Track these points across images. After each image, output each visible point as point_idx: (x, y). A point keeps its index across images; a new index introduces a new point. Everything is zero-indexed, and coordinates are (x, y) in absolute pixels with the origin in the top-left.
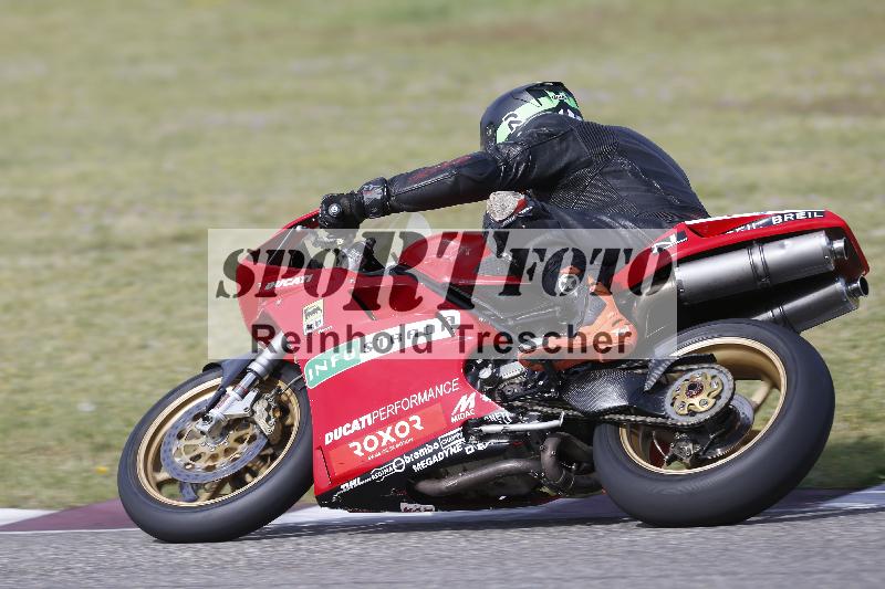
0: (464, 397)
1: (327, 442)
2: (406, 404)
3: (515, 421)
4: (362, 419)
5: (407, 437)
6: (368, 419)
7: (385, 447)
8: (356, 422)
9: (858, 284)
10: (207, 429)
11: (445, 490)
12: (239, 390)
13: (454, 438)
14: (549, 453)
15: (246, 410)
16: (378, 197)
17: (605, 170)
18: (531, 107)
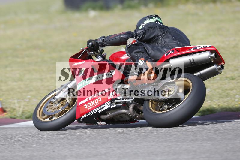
1: (80, 105)
3: (124, 99)
9: (220, 66)
10: (54, 101)
11: (106, 118)
12: (64, 91)
13: (108, 103)
14: (131, 108)
15: (64, 96)
16: (101, 41)
17: (164, 37)
18: (148, 21)
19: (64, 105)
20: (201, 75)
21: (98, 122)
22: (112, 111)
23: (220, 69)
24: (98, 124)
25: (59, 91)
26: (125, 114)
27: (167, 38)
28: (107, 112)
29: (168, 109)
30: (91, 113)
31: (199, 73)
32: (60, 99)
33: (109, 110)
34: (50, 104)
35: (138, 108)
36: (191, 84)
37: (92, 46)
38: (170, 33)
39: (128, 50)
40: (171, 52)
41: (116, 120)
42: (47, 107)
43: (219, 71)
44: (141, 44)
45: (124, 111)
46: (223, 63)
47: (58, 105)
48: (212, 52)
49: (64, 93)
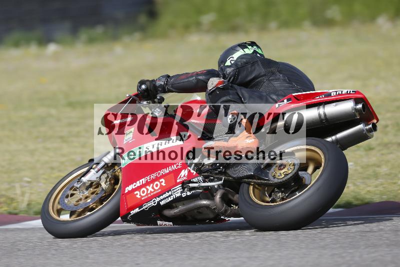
0: (183, 170)
1: (126, 191)
2: (159, 174)
3: (204, 182)
4: (141, 181)
5: (158, 189)
6: (143, 181)
7: (149, 194)
8: (138, 182)
9: (371, 126)
10: (78, 186)
11: (173, 214)
12: (96, 169)
13: (177, 189)
14: (218, 197)
15: (97, 178)
16: (163, 83)
17: (271, 78)
18: (240, 53)
19: (97, 194)
20: (337, 141)
21: (159, 222)
22: (185, 202)
23: (370, 131)
24: (159, 224)
25: (88, 168)
26: (207, 207)
27: (275, 80)
28: (174, 205)
29: (283, 199)
30: (146, 206)
31: (334, 138)
32: (90, 183)
33: (179, 200)
34: (72, 192)
35: (230, 196)
36: (323, 157)
37: (147, 90)
38: (280, 72)
39: (209, 97)
40: (285, 101)
41: (190, 218)
42: (67, 197)
43: (369, 134)
44: (231, 86)
45: (205, 202)
46: (375, 121)
47: (86, 193)
48: (357, 101)
49: (97, 172)
